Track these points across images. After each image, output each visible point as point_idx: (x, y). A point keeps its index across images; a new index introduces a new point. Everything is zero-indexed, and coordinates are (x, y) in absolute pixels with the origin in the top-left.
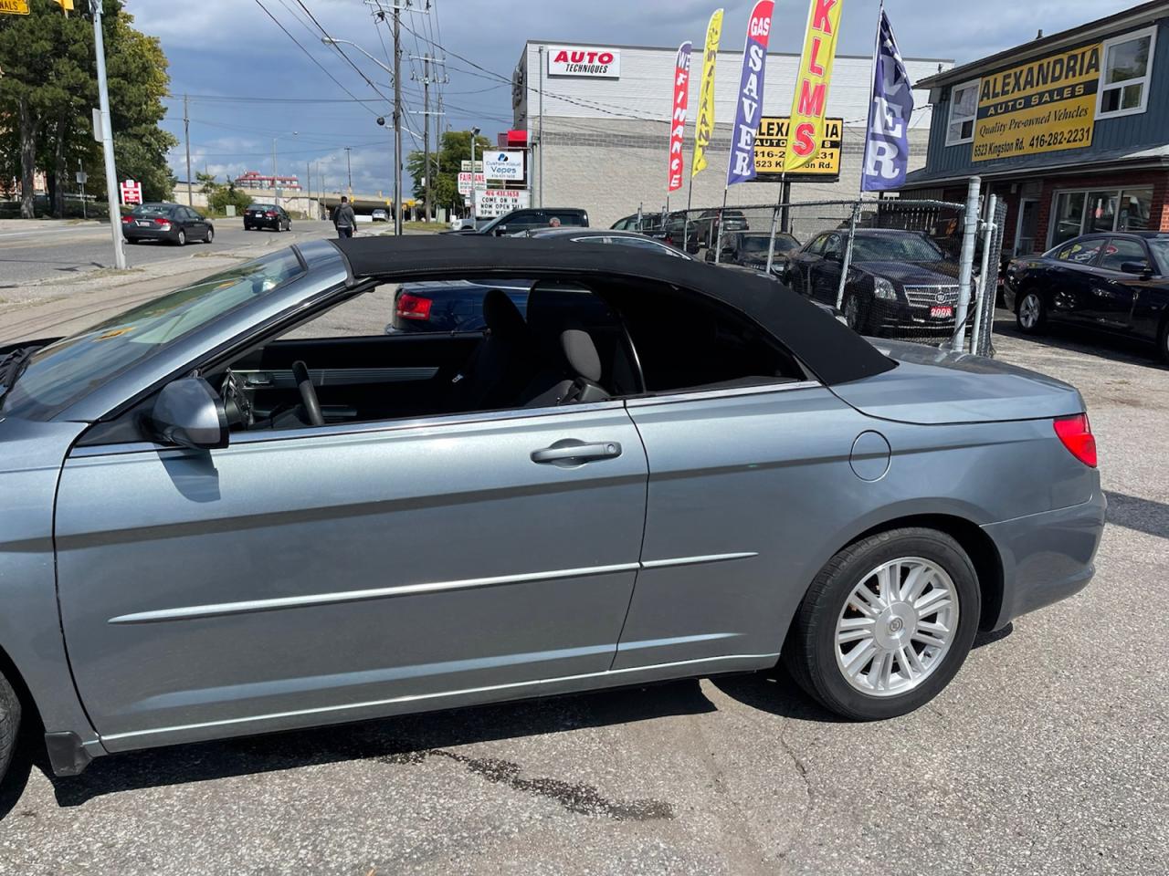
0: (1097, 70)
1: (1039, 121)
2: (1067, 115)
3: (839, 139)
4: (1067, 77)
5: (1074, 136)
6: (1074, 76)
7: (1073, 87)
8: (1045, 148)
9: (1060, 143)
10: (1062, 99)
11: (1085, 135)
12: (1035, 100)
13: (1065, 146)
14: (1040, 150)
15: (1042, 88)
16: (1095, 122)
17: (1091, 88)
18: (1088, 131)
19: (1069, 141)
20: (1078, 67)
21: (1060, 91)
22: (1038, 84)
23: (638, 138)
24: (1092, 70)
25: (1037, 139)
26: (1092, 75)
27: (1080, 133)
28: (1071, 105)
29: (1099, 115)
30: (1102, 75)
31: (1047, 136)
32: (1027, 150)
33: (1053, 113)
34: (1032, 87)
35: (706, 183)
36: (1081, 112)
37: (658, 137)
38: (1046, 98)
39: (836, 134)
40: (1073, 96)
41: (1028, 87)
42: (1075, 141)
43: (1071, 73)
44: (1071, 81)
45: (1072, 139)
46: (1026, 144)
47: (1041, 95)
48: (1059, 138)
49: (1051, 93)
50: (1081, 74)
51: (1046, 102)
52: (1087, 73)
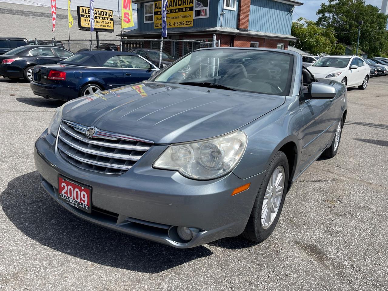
0: (193, 3)
1: (175, 18)
2: (185, 17)
3: (112, 17)
4: (183, 5)
5: (187, 23)
6: (185, 5)
7: (186, 8)
8: (179, 26)
9: (183, 25)
10: (182, 11)
11: (191, 23)
12: (173, 11)
13: (185, 26)
14: (177, 26)
15: (175, 7)
16: (194, 19)
17: (191, 9)
18: (192, 22)
19: (186, 25)
20: (186, 2)
21: (182, 9)
22: (174, 6)
23: (10, 10)
24: (191, 4)
25: (176, 23)
26: (191, 5)
27: (189, 22)
28: (186, 13)
29: (194, 17)
30: (194, 5)
31: (179, 22)
32: (173, 26)
33: (180, 16)
34: (172, 7)
35: (41, 30)
36: (189, 16)
37: (18, 10)
38: (177, 11)
39: (111, 16)
40: (186, 11)
41: (171, 7)
42: (188, 24)
43: (184, 4)
44: (185, 6)
45: (187, 24)
46: (172, 24)
47: (175, 10)
48: (183, 23)
49: (179, 9)
50: (188, 4)
51: (177, 12)
52: (190, 4)
